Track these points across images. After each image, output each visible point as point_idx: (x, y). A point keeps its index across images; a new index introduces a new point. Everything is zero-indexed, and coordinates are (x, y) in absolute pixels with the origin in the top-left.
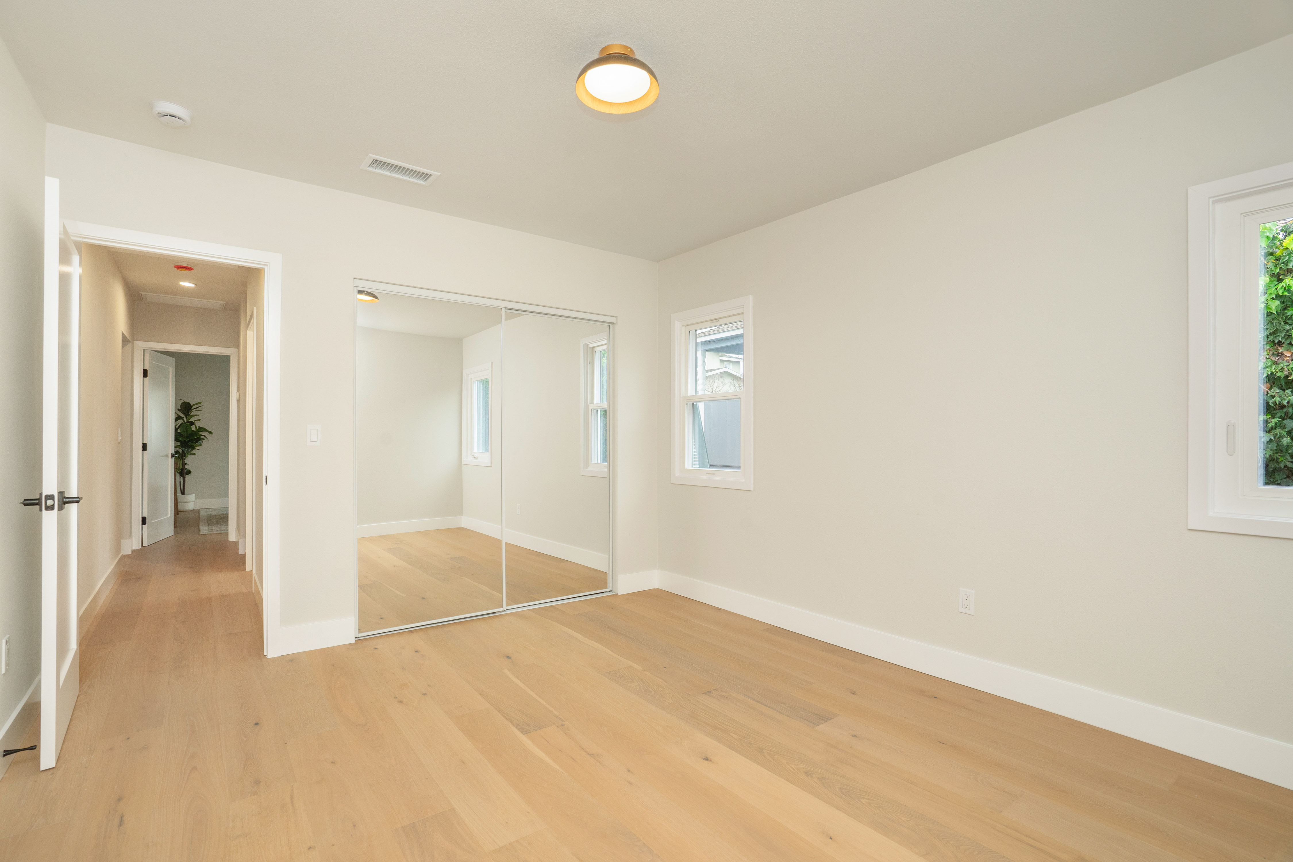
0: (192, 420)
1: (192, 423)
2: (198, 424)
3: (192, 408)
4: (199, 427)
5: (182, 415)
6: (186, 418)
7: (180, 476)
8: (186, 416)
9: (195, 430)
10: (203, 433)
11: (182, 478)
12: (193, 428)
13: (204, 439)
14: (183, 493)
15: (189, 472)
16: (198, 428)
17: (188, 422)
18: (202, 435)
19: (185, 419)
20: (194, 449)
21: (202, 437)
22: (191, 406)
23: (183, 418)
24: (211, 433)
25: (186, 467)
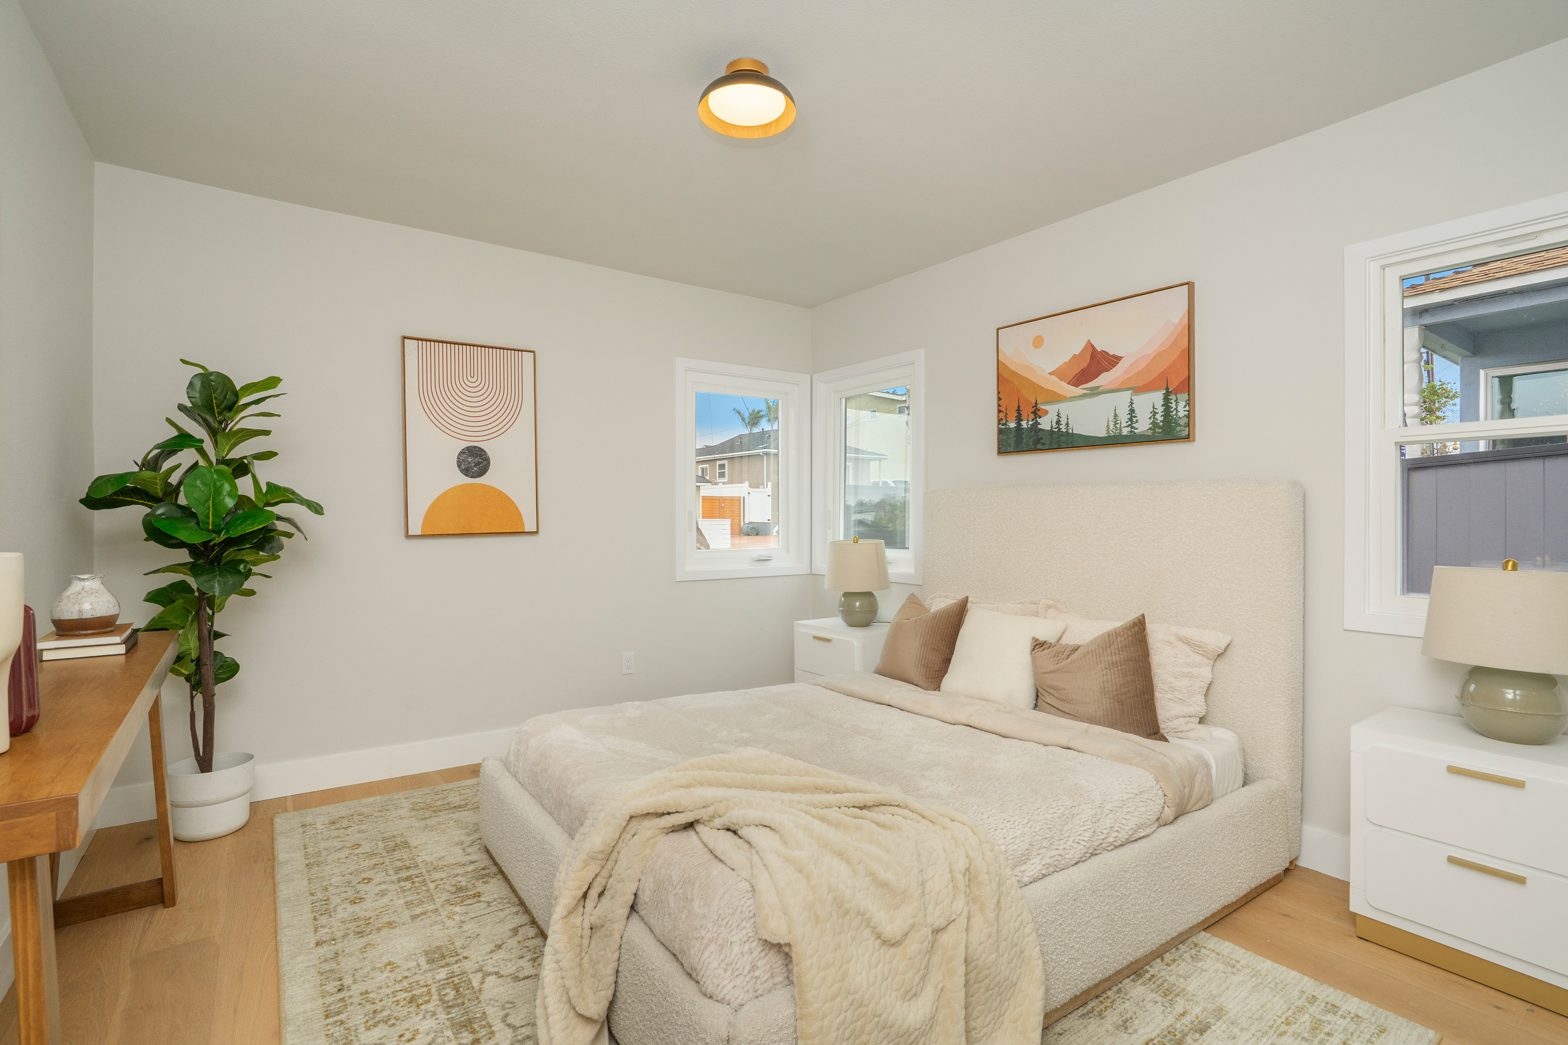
0: (243, 450)
1: (241, 468)
2: (265, 472)
3: (243, 401)
4: (269, 484)
5: (197, 431)
6: (216, 443)
7: (193, 688)
8: (214, 433)
9: (252, 496)
10: (281, 509)
11: (199, 698)
12: (245, 486)
13: (289, 535)
14: (205, 764)
15: (231, 669)
16: (264, 489)
17: (222, 461)
18: (279, 518)
19: (208, 446)
20: (248, 574)
21: (281, 526)
22: (236, 395)
23: (202, 441)
24: (317, 509)
25: (218, 645)
